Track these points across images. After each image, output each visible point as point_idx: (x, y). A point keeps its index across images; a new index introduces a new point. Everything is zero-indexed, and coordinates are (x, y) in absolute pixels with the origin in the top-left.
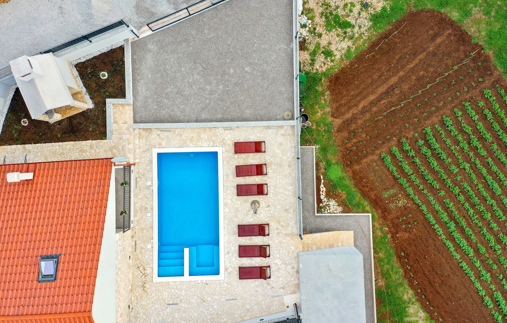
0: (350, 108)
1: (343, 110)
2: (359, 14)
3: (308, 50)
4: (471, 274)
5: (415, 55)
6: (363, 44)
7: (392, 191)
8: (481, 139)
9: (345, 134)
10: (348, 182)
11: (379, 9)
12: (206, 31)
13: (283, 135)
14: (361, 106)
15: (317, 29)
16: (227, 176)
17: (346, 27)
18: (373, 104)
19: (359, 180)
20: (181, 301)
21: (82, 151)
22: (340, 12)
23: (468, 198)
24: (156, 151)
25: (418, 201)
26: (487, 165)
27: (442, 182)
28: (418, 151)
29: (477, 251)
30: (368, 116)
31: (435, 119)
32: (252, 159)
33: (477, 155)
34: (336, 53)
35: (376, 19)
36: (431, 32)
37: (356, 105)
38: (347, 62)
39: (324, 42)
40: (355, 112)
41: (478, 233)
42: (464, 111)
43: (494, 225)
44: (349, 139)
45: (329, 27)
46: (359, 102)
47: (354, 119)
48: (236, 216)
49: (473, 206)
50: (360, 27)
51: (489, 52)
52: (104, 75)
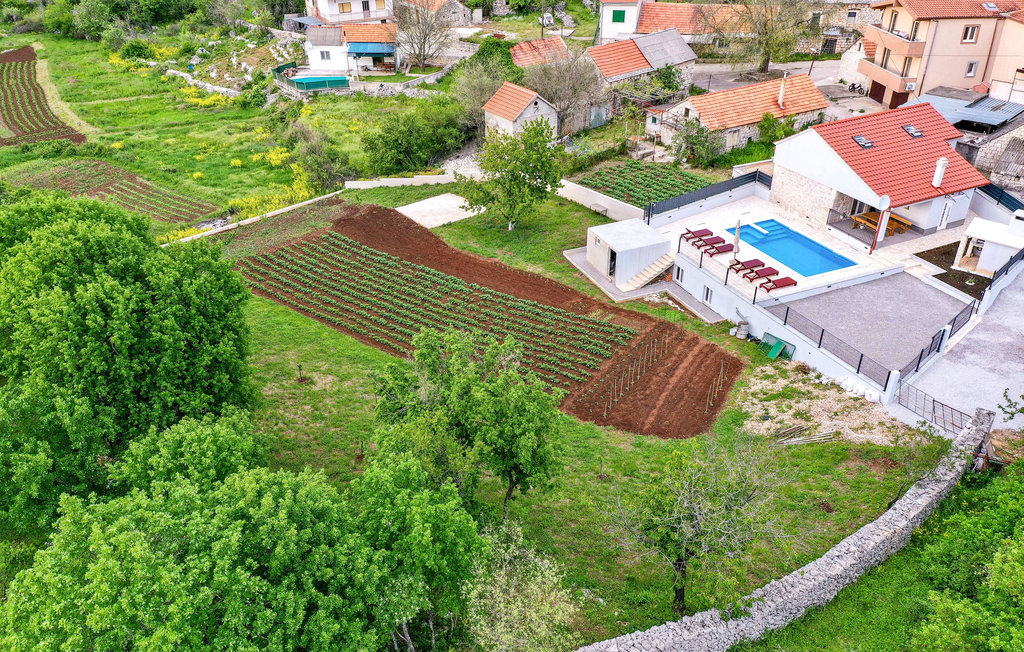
1: (707, 350)
3: (793, 371)
34: (758, 381)
46: (695, 359)
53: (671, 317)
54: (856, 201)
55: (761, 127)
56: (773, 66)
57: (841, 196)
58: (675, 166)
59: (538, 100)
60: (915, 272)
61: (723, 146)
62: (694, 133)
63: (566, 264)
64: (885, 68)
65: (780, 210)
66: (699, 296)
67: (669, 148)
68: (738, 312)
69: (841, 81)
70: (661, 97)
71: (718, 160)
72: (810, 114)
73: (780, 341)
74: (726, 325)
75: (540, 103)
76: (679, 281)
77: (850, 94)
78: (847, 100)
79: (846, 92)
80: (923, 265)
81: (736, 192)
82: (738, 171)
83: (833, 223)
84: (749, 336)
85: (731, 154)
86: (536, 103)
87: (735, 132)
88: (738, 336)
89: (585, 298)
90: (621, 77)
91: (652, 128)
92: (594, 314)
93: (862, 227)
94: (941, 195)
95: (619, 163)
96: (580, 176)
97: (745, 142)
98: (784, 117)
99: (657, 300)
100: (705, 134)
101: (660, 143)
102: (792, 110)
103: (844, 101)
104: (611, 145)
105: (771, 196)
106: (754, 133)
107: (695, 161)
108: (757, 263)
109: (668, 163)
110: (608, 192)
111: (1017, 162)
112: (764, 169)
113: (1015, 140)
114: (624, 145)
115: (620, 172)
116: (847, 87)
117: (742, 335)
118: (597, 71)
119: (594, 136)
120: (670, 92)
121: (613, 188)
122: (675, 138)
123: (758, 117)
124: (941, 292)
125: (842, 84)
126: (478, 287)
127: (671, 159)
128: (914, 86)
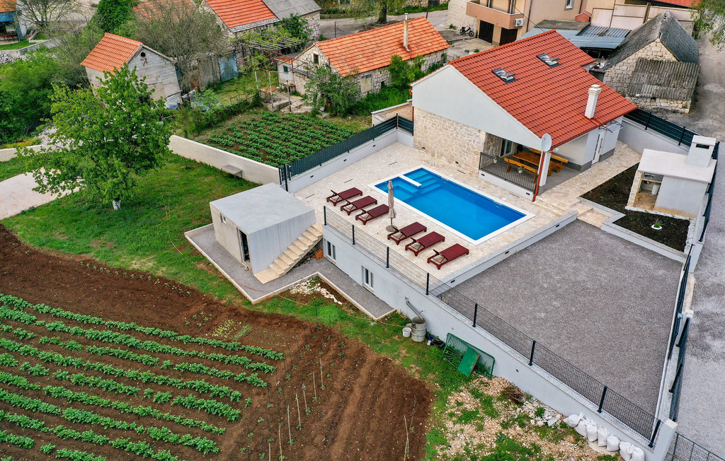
0: (371, 379)
1: (378, 371)
3: (499, 399)
7: (240, 335)
9: (349, 352)
10: (303, 316)
15: (518, 428)
30: (338, 385)
34: (458, 427)
37: (364, 387)
38: (429, 426)
39: (491, 424)
40: (359, 380)
45: (507, 443)
46: (364, 394)
53: (326, 316)
54: (504, 141)
55: (392, 71)
56: (389, 18)
57: (490, 137)
58: (314, 116)
59: (144, 51)
60: (590, 219)
61: (358, 92)
62: (327, 80)
63: (187, 251)
64: (491, 7)
65: (427, 157)
66: (358, 278)
67: (305, 97)
68: (408, 303)
69: (451, 27)
70: (290, 45)
71: (356, 107)
72: (434, 56)
73: (472, 350)
74: (397, 320)
75: (148, 54)
76: (331, 258)
77: (461, 37)
78: (460, 42)
79: (458, 35)
80: (595, 209)
81: (380, 140)
82: (377, 118)
83: (485, 167)
84: (428, 336)
85: (367, 100)
86: (143, 55)
87: (367, 77)
88: (415, 339)
89: (210, 303)
90: (245, 27)
91: (285, 78)
92: (221, 329)
93: (520, 172)
94: (597, 127)
95: (254, 117)
96: (209, 134)
97: (378, 86)
98: (411, 59)
99: (307, 291)
100: (338, 80)
101: (296, 93)
102: (418, 52)
103: (458, 43)
104: (244, 97)
105: (415, 141)
106: (385, 76)
107: (332, 109)
108: (417, 228)
109: (306, 113)
110: (242, 151)
111: (650, 83)
112: (404, 113)
113: (642, 62)
114: (257, 97)
115: (256, 126)
116: (458, 31)
117: (418, 337)
118: (219, 22)
119: (227, 89)
120: (296, 40)
121: (248, 146)
122: (309, 86)
123: (387, 61)
124: (630, 243)
125: (452, 30)
126: (46, 308)
127: (309, 109)
128: (522, 21)
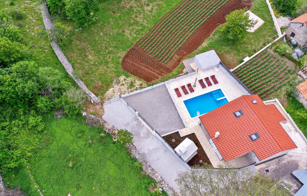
0: (155, 75)
2: (127, 80)
4: (188, 37)
5: (135, 65)
6: (135, 77)
7: (174, 59)
8: (152, 45)
9: (163, 74)
10: (176, 69)
11: (125, 77)
12: (147, 116)
13: (170, 86)
14: (153, 73)
16: (189, 96)
17: (132, 82)
18: (151, 70)
19: (174, 67)
20: (234, 96)
21: (202, 139)
22: (129, 85)
23: (168, 43)
24: (191, 118)
25: (174, 52)
26: (158, 42)
27: (167, 49)
28: (160, 56)
29: (181, 38)
30: (155, 70)
31: (150, 56)
32: (181, 91)
33: (156, 44)
34: (140, 83)
35: (127, 77)
36: (127, 63)
37: (153, 74)
38: (142, 80)
39: (138, 87)
40: (155, 73)
41: (176, 39)
42: (146, 50)
43: (173, 36)
44: (164, 72)
45: (134, 86)
47: (157, 73)
48: (201, 90)
49: (170, 42)
50: (131, 79)
51: (128, 50)
52: (174, 140)
89: (186, 55)
99: (184, 71)
